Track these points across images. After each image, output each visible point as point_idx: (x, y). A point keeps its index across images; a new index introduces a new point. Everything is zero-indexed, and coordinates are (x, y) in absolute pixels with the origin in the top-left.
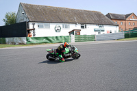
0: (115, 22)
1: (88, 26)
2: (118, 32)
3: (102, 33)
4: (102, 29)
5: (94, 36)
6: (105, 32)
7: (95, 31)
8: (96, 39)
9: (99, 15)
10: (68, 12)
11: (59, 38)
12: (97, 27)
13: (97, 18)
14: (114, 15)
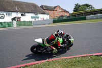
0: (47, 12)
1: (26, 14)
2: (48, 18)
3: (37, 19)
4: (37, 16)
5: (31, 22)
6: (40, 19)
7: (32, 18)
8: (33, 24)
9: (35, 6)
10: (10, 3)
11: (3, 24)
12: (33, 15)
13: (33, 8)
14: (46, 6)
